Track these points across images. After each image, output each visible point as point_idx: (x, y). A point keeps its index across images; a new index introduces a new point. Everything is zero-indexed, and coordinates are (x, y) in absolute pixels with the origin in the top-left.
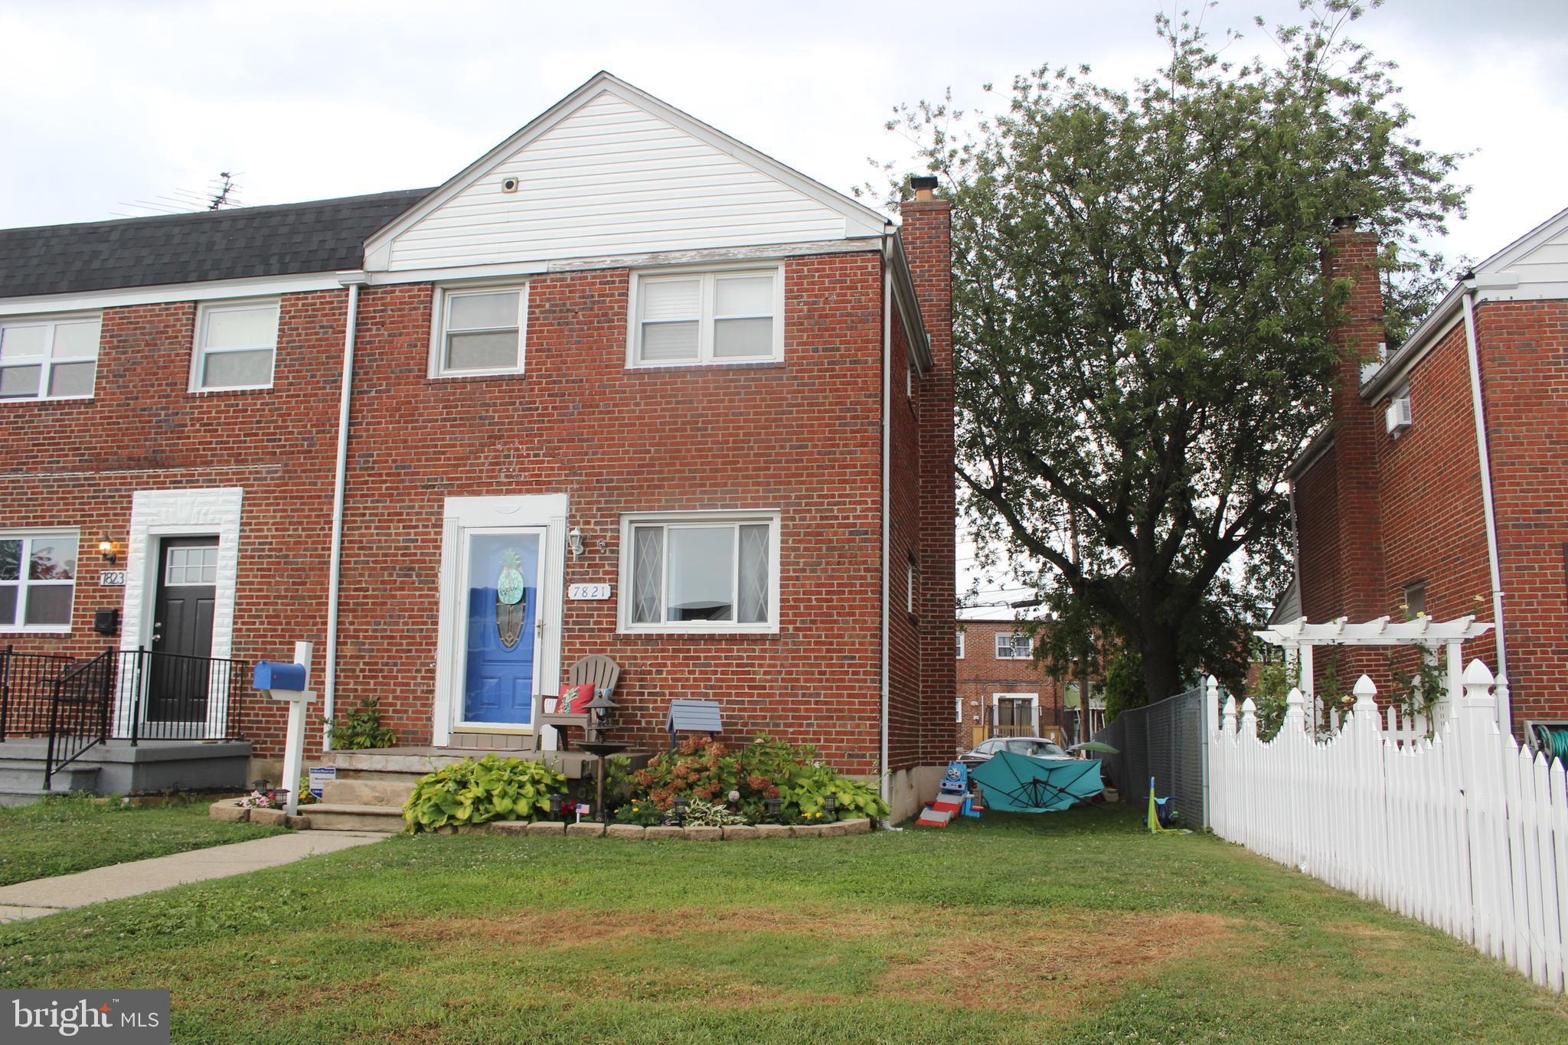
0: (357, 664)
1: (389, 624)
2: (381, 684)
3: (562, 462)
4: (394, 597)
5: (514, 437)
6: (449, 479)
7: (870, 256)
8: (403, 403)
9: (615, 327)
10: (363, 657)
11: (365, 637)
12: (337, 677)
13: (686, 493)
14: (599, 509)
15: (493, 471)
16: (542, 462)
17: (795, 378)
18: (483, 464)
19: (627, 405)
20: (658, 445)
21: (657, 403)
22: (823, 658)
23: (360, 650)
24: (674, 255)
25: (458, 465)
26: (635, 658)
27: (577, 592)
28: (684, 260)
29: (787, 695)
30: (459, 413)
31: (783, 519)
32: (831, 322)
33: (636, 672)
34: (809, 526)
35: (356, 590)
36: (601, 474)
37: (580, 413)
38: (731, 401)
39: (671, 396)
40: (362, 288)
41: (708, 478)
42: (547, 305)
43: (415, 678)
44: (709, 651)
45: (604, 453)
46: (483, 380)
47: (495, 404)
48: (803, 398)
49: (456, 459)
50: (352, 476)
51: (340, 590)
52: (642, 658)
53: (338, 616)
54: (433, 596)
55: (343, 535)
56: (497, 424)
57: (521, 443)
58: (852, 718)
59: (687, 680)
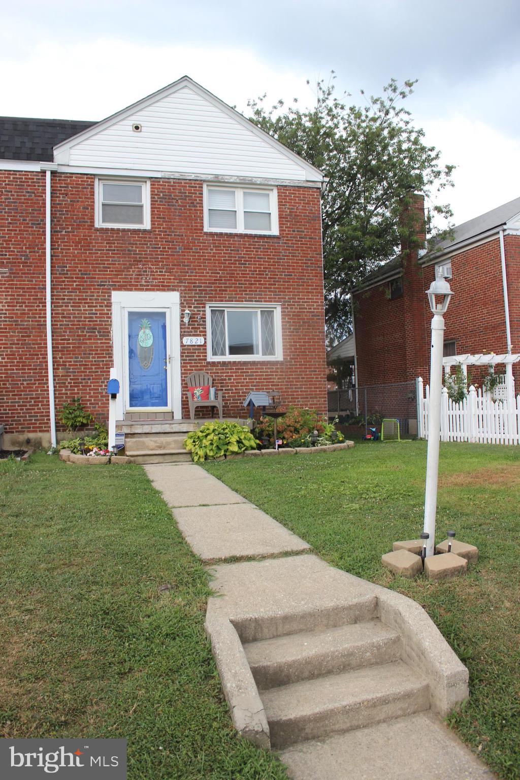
0: (67, 380)
1: (84, 358)
2: (81, 390)
3: (175, 276)
4: (86, 343)
5: (148, 261)
6: (113, 282)
7: (315, 190)
8: (83, 239)
9: (198, 210)
10: (70, 376)
11: (70, 365)
12: (55, 387)
13: (238, 294)
14: (195, 300)
15: (138, 278)
16: (165, 275)
17: (286, 243)
18: (132, 275)
19: (207, 249)
20: (223, 270)
21: (221, 250)
22: (303, 371)
23: (67, 372)
24: (226, 177)
25: (118, 275)
26: (218, 373)
27: (187, 341)
28: (231, 180)
29: (289, 388)
30: (116, 247)
31: (282, 308)
32: (300, 219)
33: (218, 380)
34: (294, 312)
35: (62, 340)
36: (195, 283)
37: (182, 252)
38: (257, 251)
39: (228, 247)
40: (53, 173)
41: (248, 288)
42: (161, 195)
43: (101, 386)
44: (253, 369)
45: (196, 273)
46: (129, 230)
47: (136, 244)
48: (289, 253)
49: (116, 271)
50: (54, 278)
51: (53, 340)
52: (221, 373)
53: (53, 354)
54: (109, 343)
55: (52, 310)
56: (138, 254)
57: (152, 265)
58: (316, 398)
59: (243, 383)
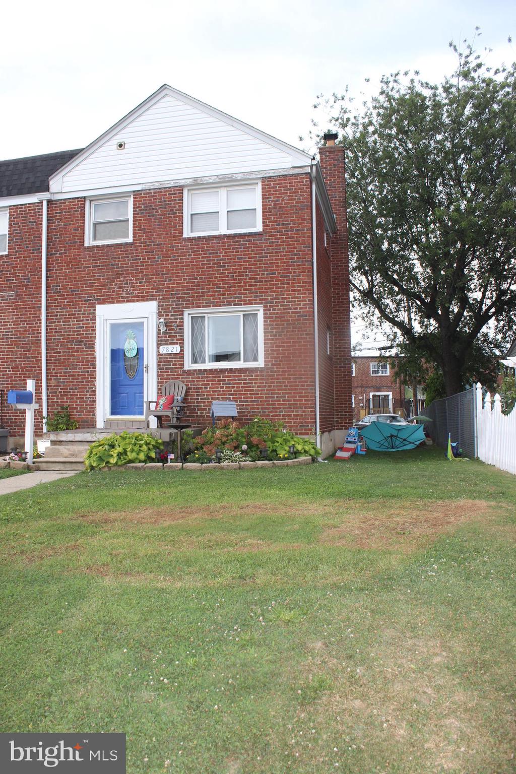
0: (58, 389)
1: (73, 369)
2: (70, 398)
3: (153, 285)
4: (74, 355)
5: (129, 273)
6: (98, 296)
7: (304, 176)
8: (73, 259)
9: (177, 217)
10: (60, 386)
11: (60, 376)
12: (48, 396)
13: (216, 299)
14: (173, 308)
15: (120, 291)
16: (144, 286)
17: (269, 239)
18: (114, 288)
19: (185, 256)
20: (201, 275)
21: (200, 254)
22: (286, 378)
23: (58, 383)
24: (205, 178)
25: (102, 289)
26: (194, 381)
27: (164, 350)
28: (211, 181)
29: (269, 397)
30: (101, 263)
31: (264, 310)
32: (286, 210)
33: (194, 388)
34: (277, 313)
35: (55, 353)
36: (173, 291)
37: (161, 261)
38: (236, 252)
39: (206, 250)
40: (50, 202)
41: (226, 291)
42: (143, 207)
43: (86, 395)
44: (230, 377)
45: (174, 280)
46: (112, 245)
47: (119, 258)
48: (273, 249)
49: (101, 286)
50: (50, 297)
51: (47, 353)
52: (197, 381)
53: (47, 366)
54: (93, 354)
55: (47, 326)
56: (120, 267)
57: (133, 277)
58: (302, 408)
59: (220, 391)
